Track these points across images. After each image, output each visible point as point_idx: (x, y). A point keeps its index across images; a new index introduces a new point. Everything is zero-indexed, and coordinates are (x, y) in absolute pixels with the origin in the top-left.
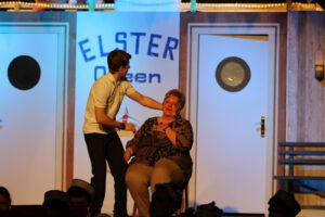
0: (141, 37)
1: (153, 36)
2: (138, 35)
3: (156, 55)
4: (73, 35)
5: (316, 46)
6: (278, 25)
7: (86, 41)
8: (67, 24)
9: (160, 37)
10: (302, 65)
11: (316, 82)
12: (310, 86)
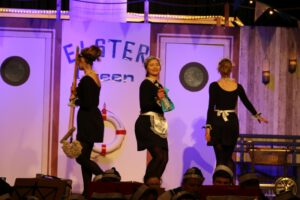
0: (118, 44)
1: (127, 43)
2: (115, 42)
3: (130, 59)
4: (59, 40)
5: (263, 56)
6: (232, 37)
7: (70, 46)
8: (54, 31)
9: (133, 44)
10: (251, 71)
11: (263, 85)
12: (257, 88)
